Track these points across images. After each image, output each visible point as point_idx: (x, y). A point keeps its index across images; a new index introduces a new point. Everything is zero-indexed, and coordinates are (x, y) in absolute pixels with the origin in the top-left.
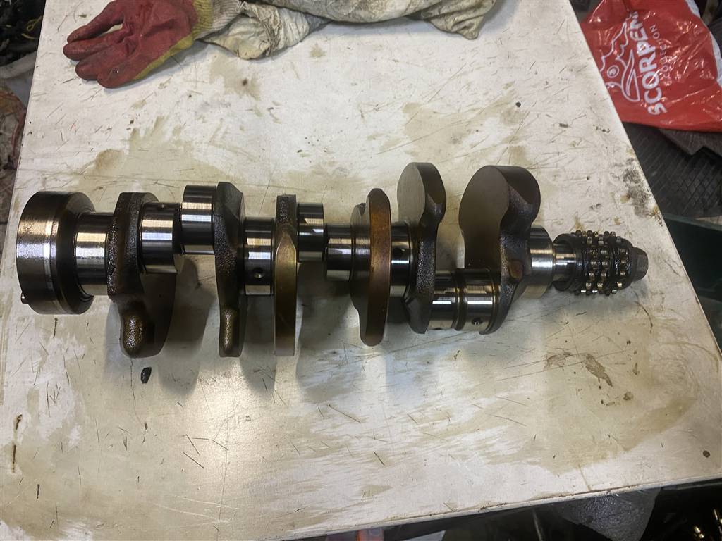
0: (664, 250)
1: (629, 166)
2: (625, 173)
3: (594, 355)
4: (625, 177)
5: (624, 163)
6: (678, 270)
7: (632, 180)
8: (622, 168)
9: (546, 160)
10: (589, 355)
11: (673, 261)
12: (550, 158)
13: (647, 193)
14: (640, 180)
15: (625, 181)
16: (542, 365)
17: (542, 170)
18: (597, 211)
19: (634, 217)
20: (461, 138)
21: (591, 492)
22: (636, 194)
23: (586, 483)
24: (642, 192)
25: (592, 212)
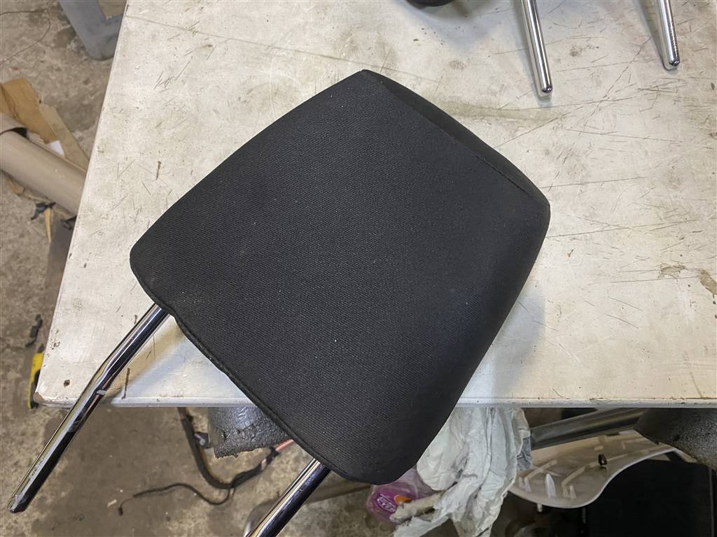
3: (709, 272)
9: (667, 84)
10: (704, 271)
12: (671, 82)
16: (656, 274)
17: (662, 93)
20: (581, 51)
21: (702, 398)
23: (698, 389)
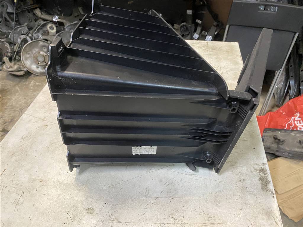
0: (273, 210)
1: (263, 166)
2: (260, 169)
4: (260, 170)
5: (260, 164)
6: (278, 222)
7: (263, 173)
8: (259, 166)
11: (277, 217)
13: (269, 180)
14: (267, 174)
15: (259, 172)
18: (242, 183)
19: (260, 190)
22: (263, 180)
24: (267, 179)
25: (240, 182)
